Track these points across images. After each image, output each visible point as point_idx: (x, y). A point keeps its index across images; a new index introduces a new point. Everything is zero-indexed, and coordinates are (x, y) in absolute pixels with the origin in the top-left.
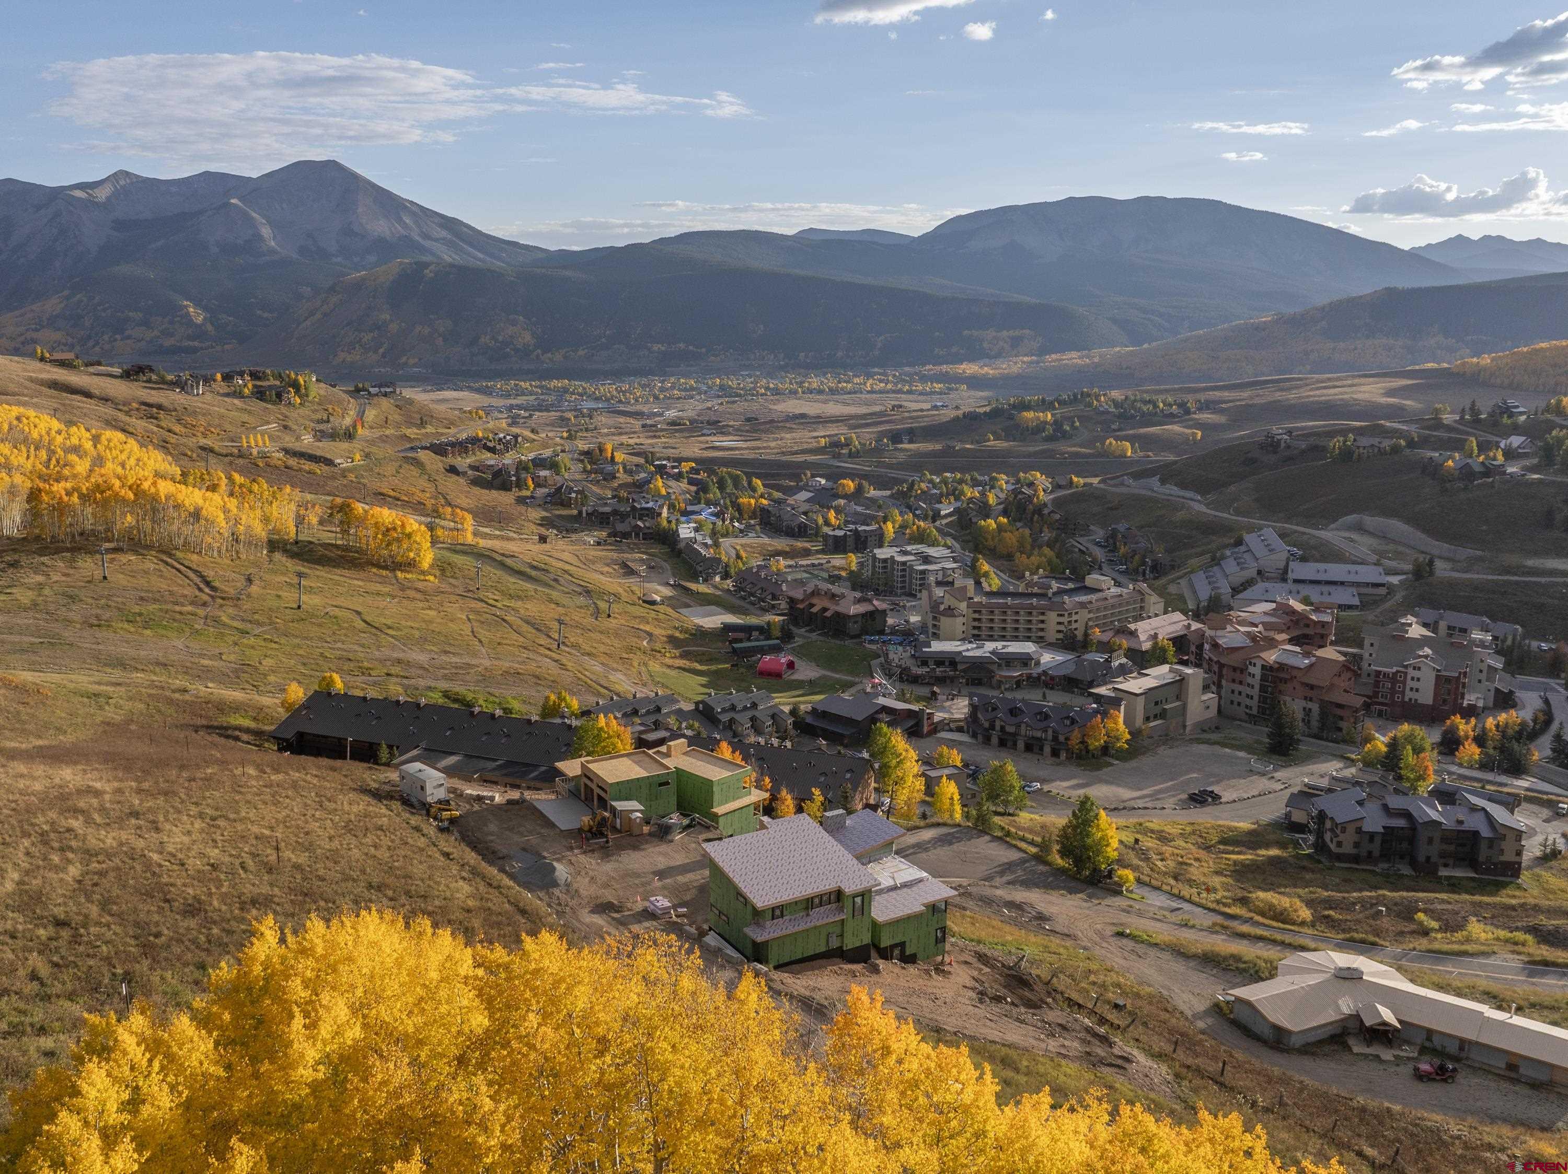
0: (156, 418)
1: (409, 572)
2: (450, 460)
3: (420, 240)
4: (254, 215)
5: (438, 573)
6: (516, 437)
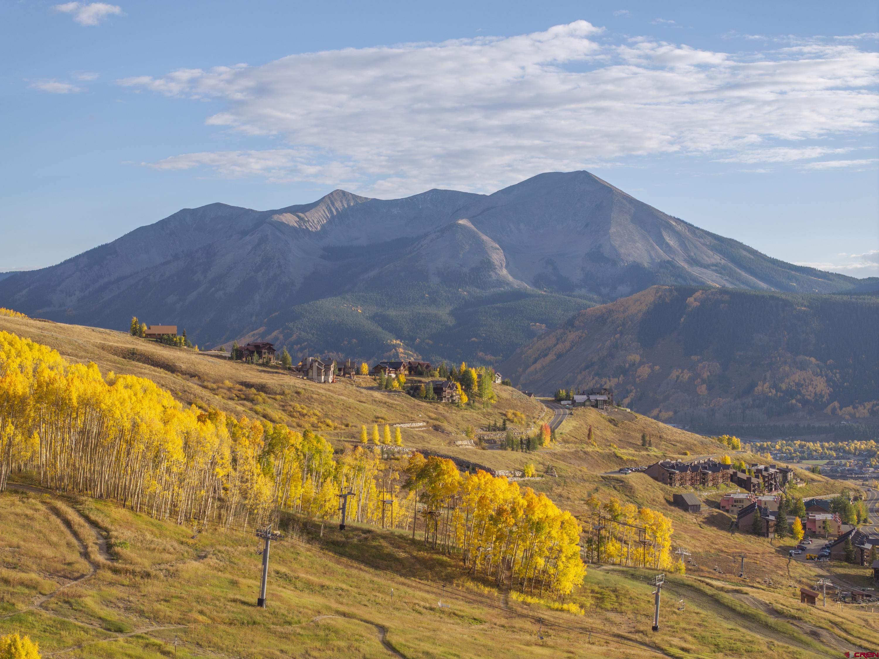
0: (252, 401)
1: (532, 595)
2: (677, 489)
3: (686, 266)
4: (485, 238)
5: (589, 602)
6: (784, 472)
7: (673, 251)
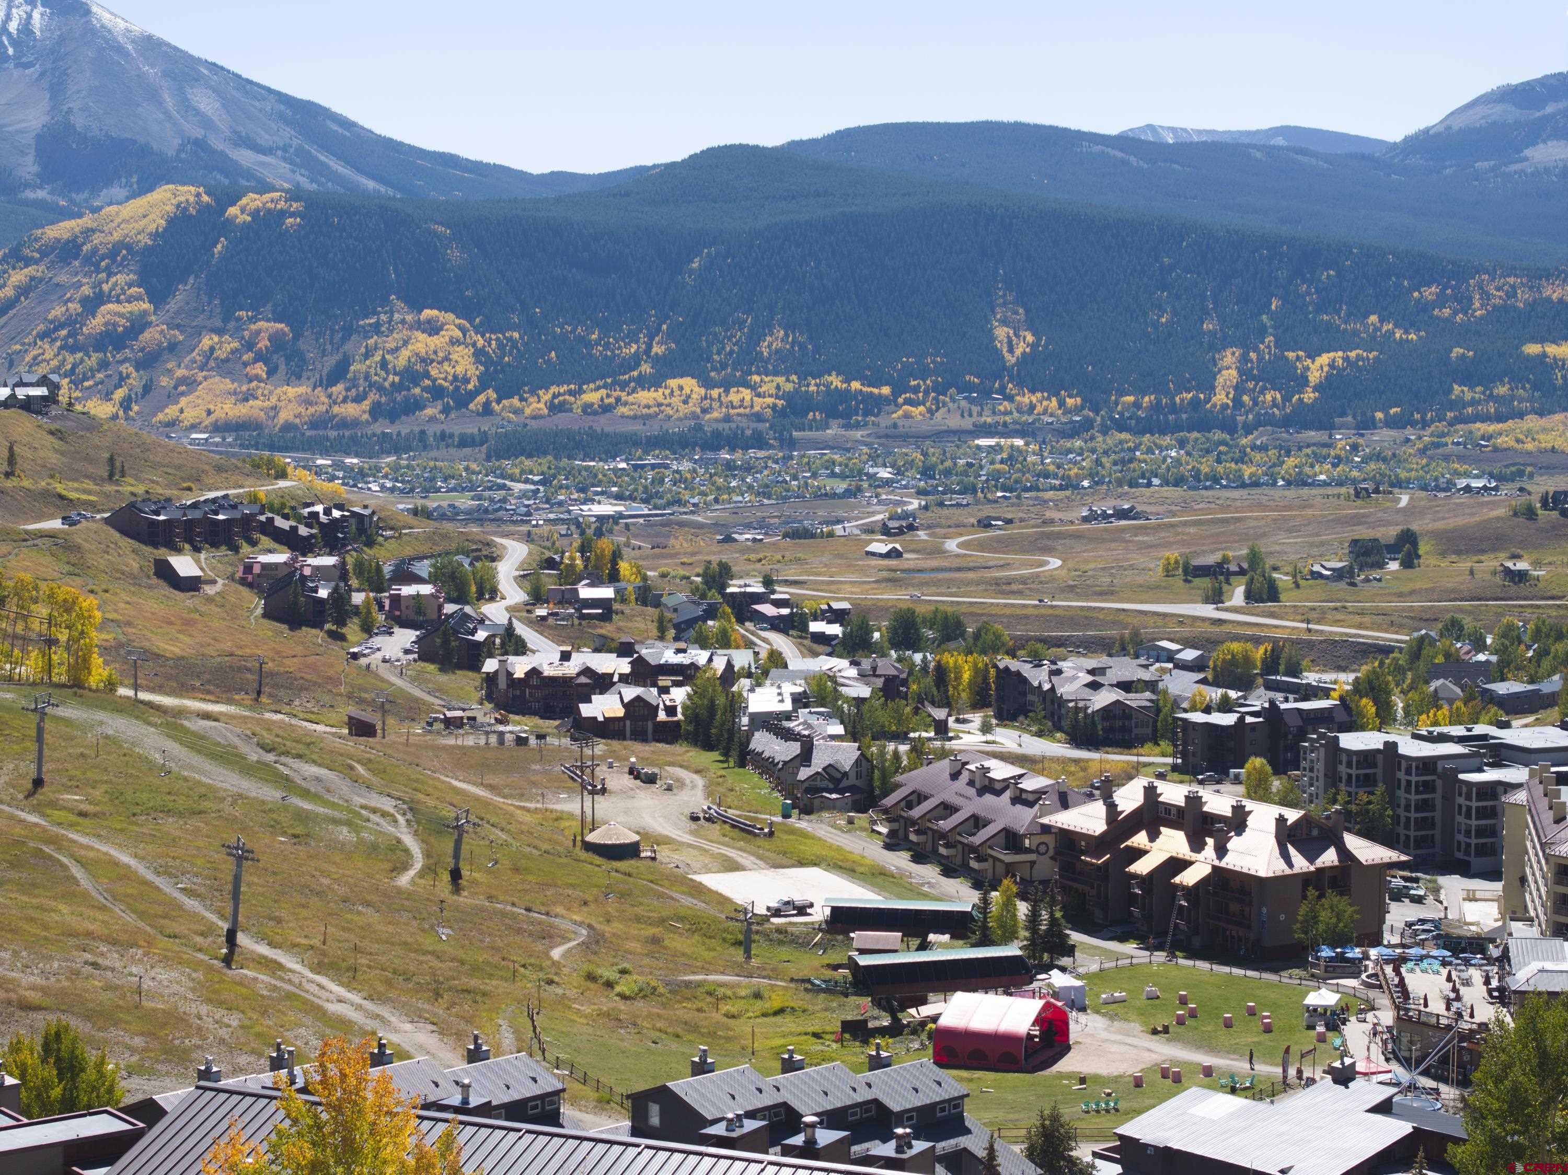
3: (228, 149)
6: (360, 515)
7: (207, 123)
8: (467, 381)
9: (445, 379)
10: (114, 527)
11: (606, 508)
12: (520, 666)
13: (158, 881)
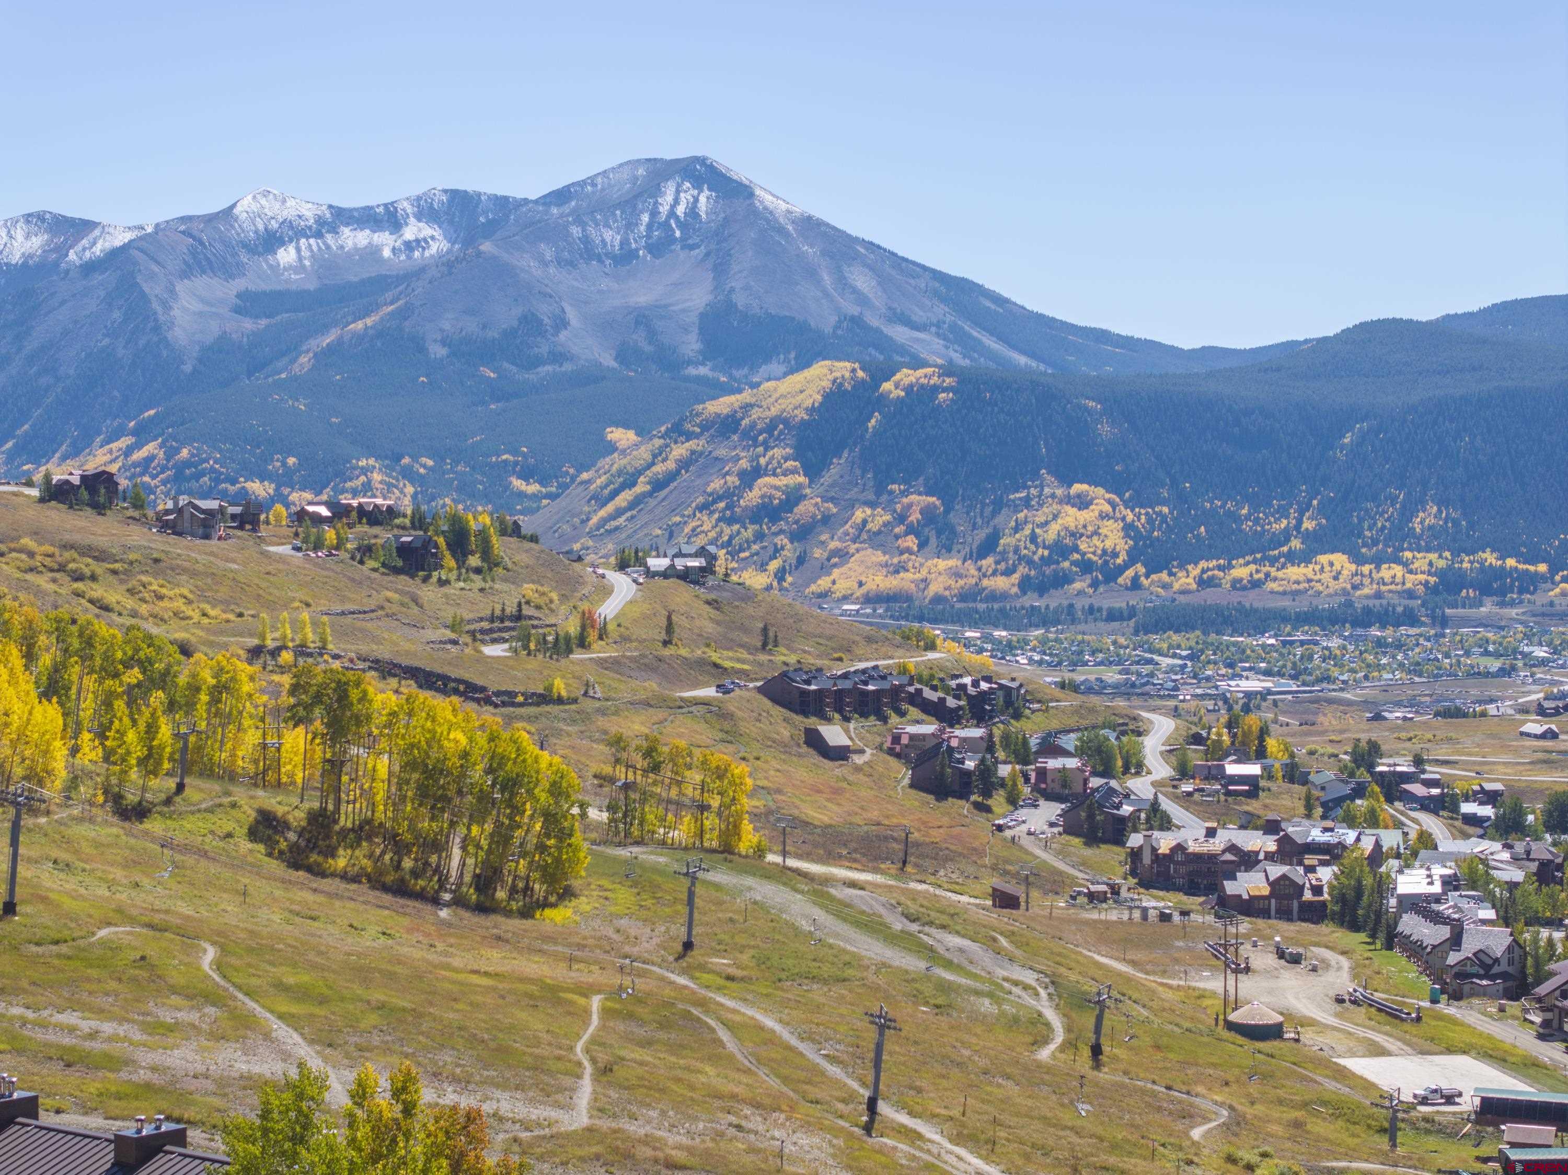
3: (884, 326)
7: (862, 300)
8: (1115, 555)
9: (1094, 553)
10: (766, 695)
11: (1254, 684)
12: (1165, 842)
13: (802, 1047)
